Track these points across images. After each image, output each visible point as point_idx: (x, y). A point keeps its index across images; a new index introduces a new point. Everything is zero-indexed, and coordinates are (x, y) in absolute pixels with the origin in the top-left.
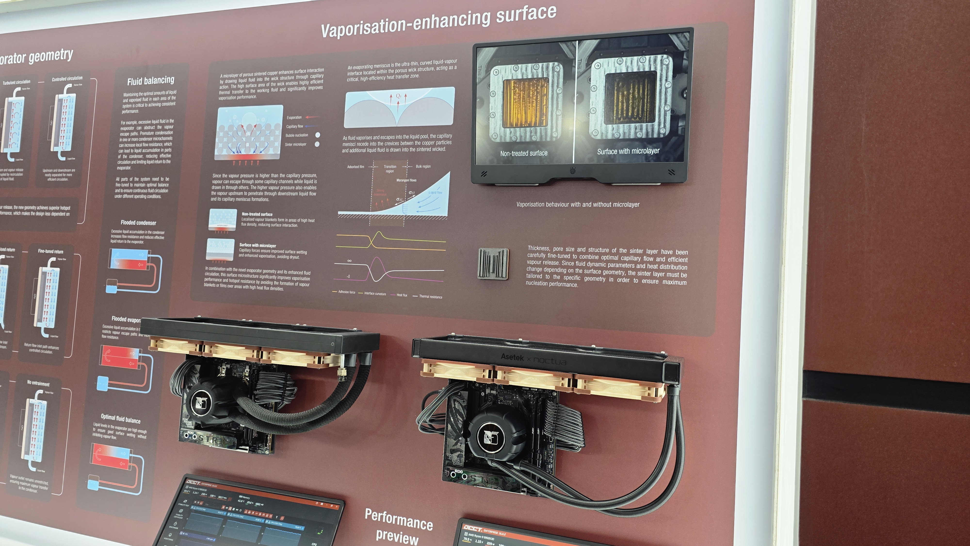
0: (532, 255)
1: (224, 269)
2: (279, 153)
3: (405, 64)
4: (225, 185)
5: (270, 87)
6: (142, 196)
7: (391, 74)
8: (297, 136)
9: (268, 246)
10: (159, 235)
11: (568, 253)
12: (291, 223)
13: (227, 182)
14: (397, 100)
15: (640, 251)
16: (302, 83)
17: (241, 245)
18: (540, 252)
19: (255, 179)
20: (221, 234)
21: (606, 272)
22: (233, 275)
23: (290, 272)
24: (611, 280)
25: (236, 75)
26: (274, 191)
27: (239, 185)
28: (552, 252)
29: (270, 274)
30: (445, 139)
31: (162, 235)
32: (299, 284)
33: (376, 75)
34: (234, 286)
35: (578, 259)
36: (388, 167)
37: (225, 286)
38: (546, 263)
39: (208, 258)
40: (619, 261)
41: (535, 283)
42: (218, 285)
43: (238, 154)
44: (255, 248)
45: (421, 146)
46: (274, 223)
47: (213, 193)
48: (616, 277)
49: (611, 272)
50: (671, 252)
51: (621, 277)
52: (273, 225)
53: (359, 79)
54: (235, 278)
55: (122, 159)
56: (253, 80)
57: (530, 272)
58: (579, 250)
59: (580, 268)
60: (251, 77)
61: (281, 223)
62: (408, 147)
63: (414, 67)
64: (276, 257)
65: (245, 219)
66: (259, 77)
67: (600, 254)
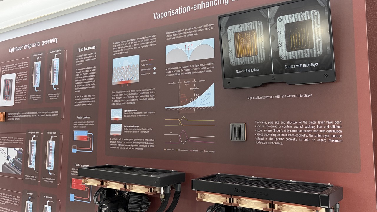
0: (257, 127)
1: (118, 139)
2: (139, 79)
3: (191, 29)
4: (117, 97)
5: (133, 47)
6: (85, 105)
7: (185, 35)
8: (146, 70)
9: (136, 127)
10: (92, 123)
11: (276, 125)
12: (145, 114)
13: (117, 95)
14: (188, 47)
15: (315, 122)
16: (147, 43)
17: (125, 127)
18: (261, 124)
19: (129, 93)
20: (116, 121)
21: (297, 136)
22: (122, 142)
23: (145, 140)
24: (300, 140)
25: (120, 42)
26: (137, 98)
27: (122, 96)
28: (268, 125)
29: (137, 141)
30: (211, 66)
32: (149, 146)
33: (178, 36)
34: (122, 148)
35: (282, 128)
36: (186, 82)
37: (119, 148)
38: (265, 131)
39: (111, 134)
40: (304, 129)
41: (260, 143)
42: (116, 148)
43: (121, 81)
44: (130, 128)
45: (200, 70)
46: (138, 114)
47: (112, 101)
48: (303, 138)
49: (300, 135)
50: (332, 122)
51: (305, 138)
52: (137, 116)
53: (171, 38)
54: (122, 144)
55: (77, 87)
56: (127, 44)
57: (257, 136)
58: (282, 123)
59: (283, 133)
60: (126, 43)
61: (141, 114)
62: (194, 71)
63: (194, 30)
64: (139, 132)
65: (125, 114)
66: (129, 42)
67: (293, 125)
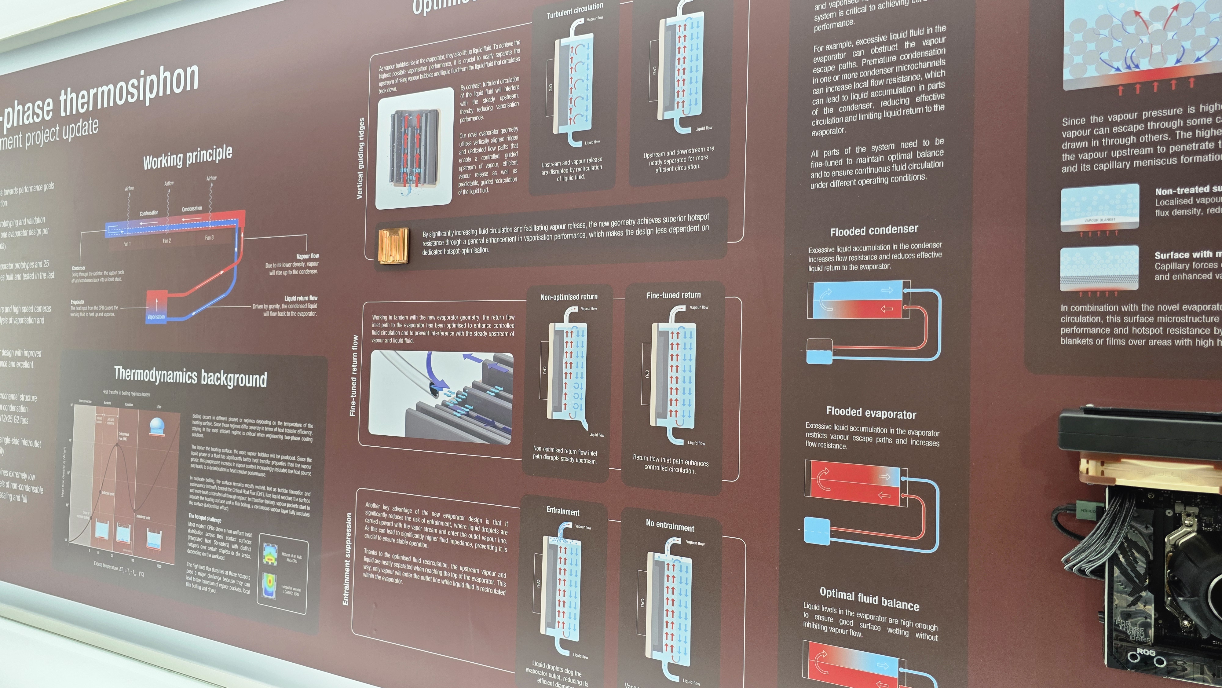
1: (1115, 308)
4: (1100, 137)
6: (877, 181)
10: (929, 250)
13: (1102, 131)
17: (1160, 256)
19: (1185, 117)
20: (1100, 236)
22: (1143, 320)
27: (1138, 134)
31: (937, 250)
34: (1147, 343)
37: (1123, 342)
39: (1064, 288)
42: (1100, 342)
43: (1128, 71)
44: (1201, 260)
47: (1065, 157)
54: (1148, 325)
55: (821, 116)
65: (1165, 202)
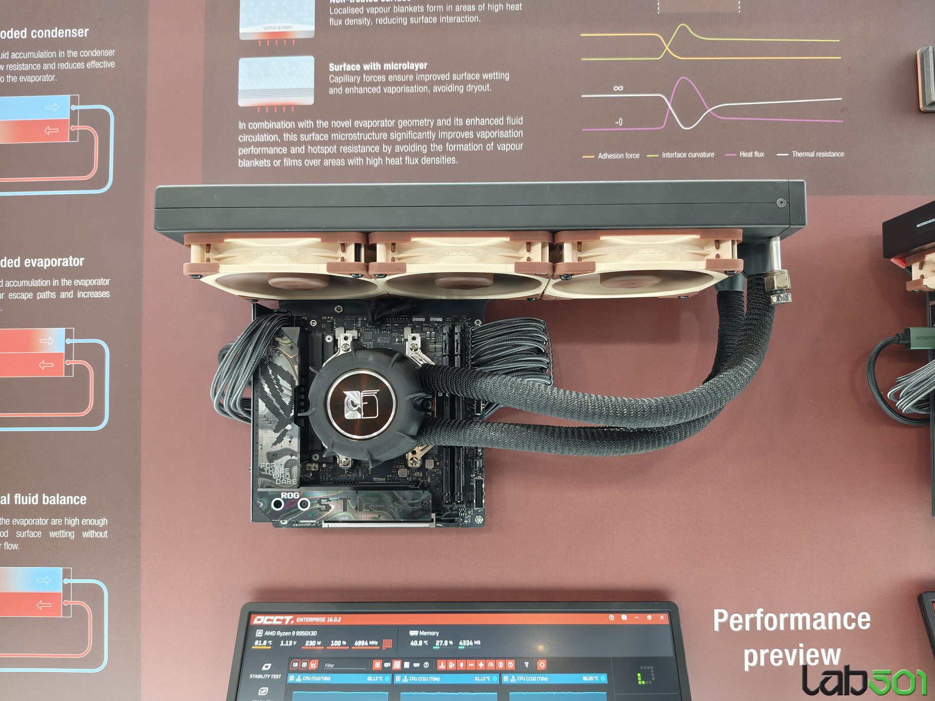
1: (291, 125)
9: (411, 66)
10: (101, 59)
12: (463, 13)
17: (332, 67)
20: (276, 45)
22: (318, 137)
23: (469, 122)
29: (418, 129)
31: (109, 59)
32: (495, 147)
34: (322, 162)
37: (298, 163)
39: (242, 102)
42: (277, 163)
44: (371, 72)
46: (417, 15)
52: (415, 21)
54: (323, 143)
61: (435, 14)
64: (431, 88)
65: (337, 10)
